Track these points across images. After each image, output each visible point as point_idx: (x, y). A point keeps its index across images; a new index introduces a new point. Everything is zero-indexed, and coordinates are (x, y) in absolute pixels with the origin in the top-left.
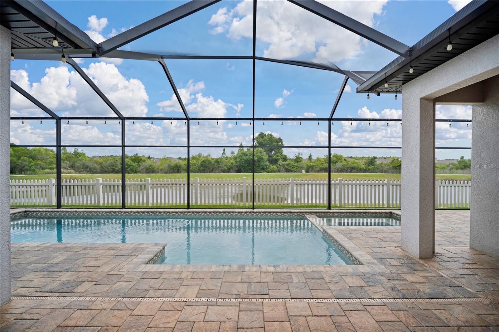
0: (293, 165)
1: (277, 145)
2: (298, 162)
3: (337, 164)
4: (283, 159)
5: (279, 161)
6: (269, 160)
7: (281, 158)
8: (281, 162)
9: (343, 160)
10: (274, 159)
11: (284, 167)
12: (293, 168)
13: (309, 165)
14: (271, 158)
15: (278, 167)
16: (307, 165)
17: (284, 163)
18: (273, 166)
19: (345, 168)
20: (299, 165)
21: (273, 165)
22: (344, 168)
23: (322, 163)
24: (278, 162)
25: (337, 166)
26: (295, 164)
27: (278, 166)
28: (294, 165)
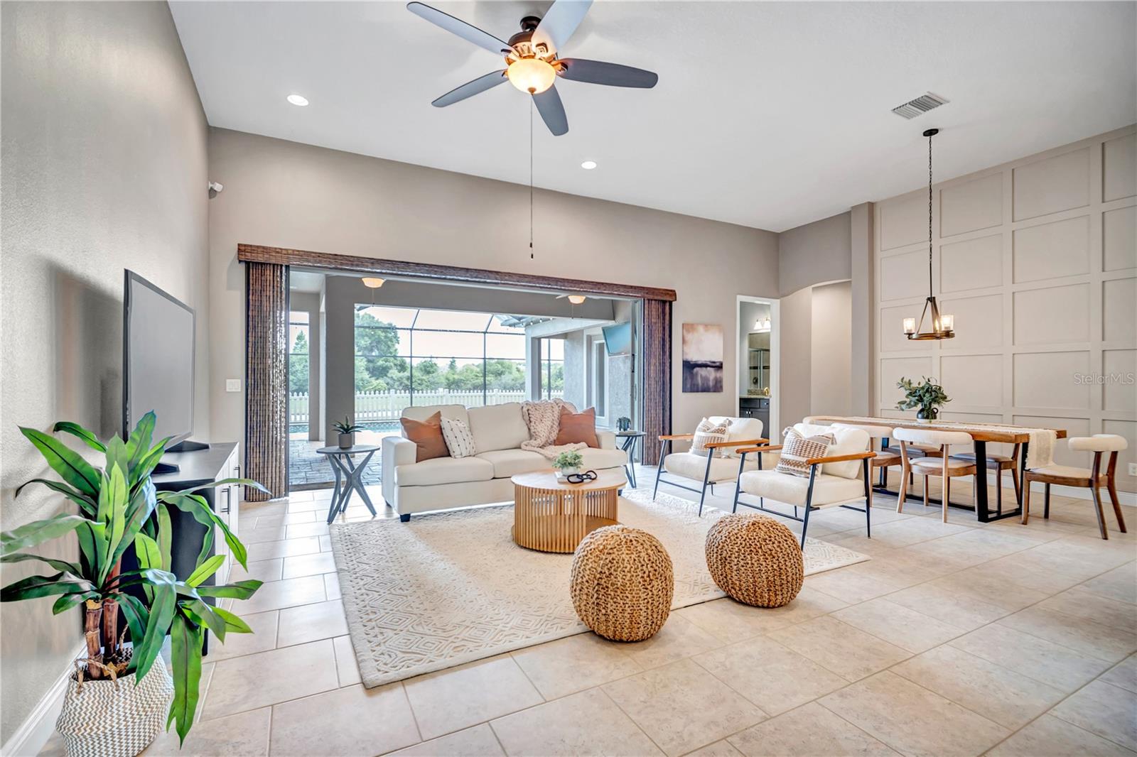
0: (419, 380)
1: (386, 337)
2: (429, 373)
3: (503, 376)
4: (399, 368)
5: (390, 371)
6: (367, 369)
7: (395, 365)
8: (394, 373)
9: (514, 370)
10: (380, 366)
11: (401, 384)
12: (419, 384)
13: (451, 378)
14: (371, 365)
15: (388, 384)
16: (447, 379)
17: (401, 374)
18: (378, 381)
19: (518, 385)
20: (431, 379)
21: (377, 379)
22: (515, 384)
23: (477, 376)
24: (388, 372)
25: (503, 381)
26: (424, 378)
27: (389, 380)
28: (422, 380)
